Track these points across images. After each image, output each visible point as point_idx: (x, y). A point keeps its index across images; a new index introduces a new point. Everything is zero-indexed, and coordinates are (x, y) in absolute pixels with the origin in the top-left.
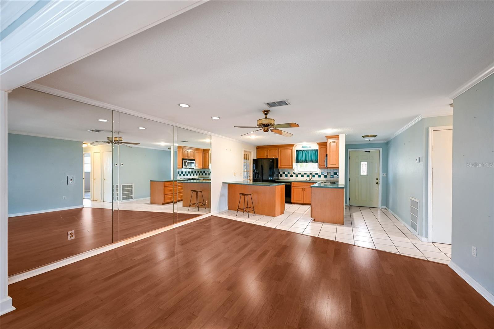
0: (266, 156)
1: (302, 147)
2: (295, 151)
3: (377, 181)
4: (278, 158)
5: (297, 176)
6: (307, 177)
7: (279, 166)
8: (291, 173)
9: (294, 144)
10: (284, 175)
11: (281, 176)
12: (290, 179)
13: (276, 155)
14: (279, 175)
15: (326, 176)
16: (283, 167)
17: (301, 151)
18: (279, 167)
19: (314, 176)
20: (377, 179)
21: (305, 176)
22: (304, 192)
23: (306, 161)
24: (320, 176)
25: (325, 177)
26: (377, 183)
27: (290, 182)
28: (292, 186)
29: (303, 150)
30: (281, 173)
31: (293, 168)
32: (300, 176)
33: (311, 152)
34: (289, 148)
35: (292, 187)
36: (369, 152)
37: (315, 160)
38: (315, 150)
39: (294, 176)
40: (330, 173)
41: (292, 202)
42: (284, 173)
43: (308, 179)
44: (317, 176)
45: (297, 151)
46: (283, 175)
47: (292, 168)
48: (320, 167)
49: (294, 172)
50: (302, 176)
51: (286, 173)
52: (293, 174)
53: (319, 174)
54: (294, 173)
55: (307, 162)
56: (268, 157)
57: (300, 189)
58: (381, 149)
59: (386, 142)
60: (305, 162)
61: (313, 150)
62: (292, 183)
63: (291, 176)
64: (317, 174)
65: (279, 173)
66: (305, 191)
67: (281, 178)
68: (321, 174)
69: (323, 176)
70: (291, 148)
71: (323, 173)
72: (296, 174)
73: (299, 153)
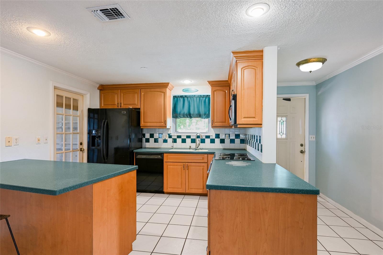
0: (118, 103)
1: (184, 90)
2: (170, 97)
3: (302, 148)
4: (140, 109)
5: (175, 141)
6: (192, 142)
7: (142, 124)
8: (165, 136)
9: (168, 83)
10: (152, 140)
11: (147, 141)
12: (162, 147)
13: (136, 103)
14: (144, 140)
15: (222, 141)
16: (149, 124)
17: (182, 97)
18: (141, 125)
19: (203, 141)
20: (302, 145)
22: (187, 171)
23: (190, 116)
24: (213, 141)
25: (221, 143)
26: (302, 152)
27: (162, 154)
28: (165, 160)
29: (185, 96)
30: (147, 136)
31: (167, 127)
32: (179, 140)
33: (198, 99)
34: (158, 90)
35: (165, 163)
36: (289, 100)
37: (205, 114)
38: (204, 96)
39: (170, 140)
40: (229, 135)
41: (165, 190)
42: (152, 136)
43: (193, 145)
44: (208, 141)
45: (175, 97)
46: (150, 139)
47: (166, 126)
48: (214, 125)
49: (169, 134)
50: (184, 141)
51: (156, 136)
52: (167, 138)
53: (211, 138)
54: (170, 137)
55: (191, 117)
56: (121, 106)
57: (179, 167)
58: (307, 96)
59: (314, 84)
60: (188, 117)
61: (201, 96)
62: (165, 155)
63: (165, 141)
64: (208, 137)
65: (144, 135)
66: (188, 169)
67: (147, 145)
68: (214, 138)
69: (217, 141)
70: (163, 90)
71: (218, 136)
72: (173, 137)
73: (177, 101)
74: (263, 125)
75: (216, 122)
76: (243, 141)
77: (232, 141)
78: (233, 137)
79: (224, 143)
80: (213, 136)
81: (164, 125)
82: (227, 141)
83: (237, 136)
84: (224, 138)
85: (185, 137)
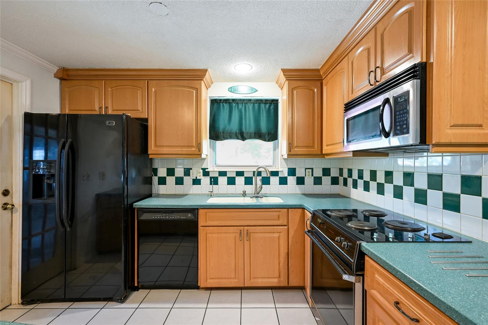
0: (101, 108)
1: (231, 90)
2: (206, 100)
4: (146, 120)
5: (214, 181)
6: (246, 184)
7: (152, 149)
8: (197, 173)
10: (171, 180)
11: (162, 181)
12: (191, 192)
13: (140, 108)
14: (155, 180)
15: (300, 181)
16: (165, 150)
17: (226, 101)
18: (150, 152)
19: (266, 181)
21: (240, 180)
23: (242, 136)
24: (283, 181)
25: (298, 183)
27: (194, 210)
28: (201, 223)
29: (233, 100)
30: (162, 172)
31: (203, 156)
32: (223, 180)
33: (256, 105)
34: (185, 83)
35: (200, 229)
37: (269, 134)
38: (266, 100)
39: (206, 181)
40: (312, 169)
41: (201, 284)
42: (171, 172)
43: (250, 189)
44: (274, 180)
45: (214, 102)
46: (168, 178)
47: (201, 155)
49: (204, 170)
50: (231, 181)
51: (179, 172)
52: (200, 176)
53: (280, 175)
54: (206, 173)
55: (243, 139)
57: (231, 235)
60: (238, 139)
61: (261, 100)
62: (201, 212)
63: (196, 182)
64: (275, 174)
65: (155, 171)
66: (249, 240)
67: (162, 189)
68: (286, 175)
69: (292, 180)
70: (195, 84)
71: (292, 172)
72: (211, 175)
73: (219, 108)
75: (297, 147)
76: (335, 181)
77: (318, 181)
78: (318, 173)
79: (303, 184)
80: (284, 172)
81: (197, 152)
82: (309, 180)
83: (326, 172)
84: (304, 176)
85: (217, 175)
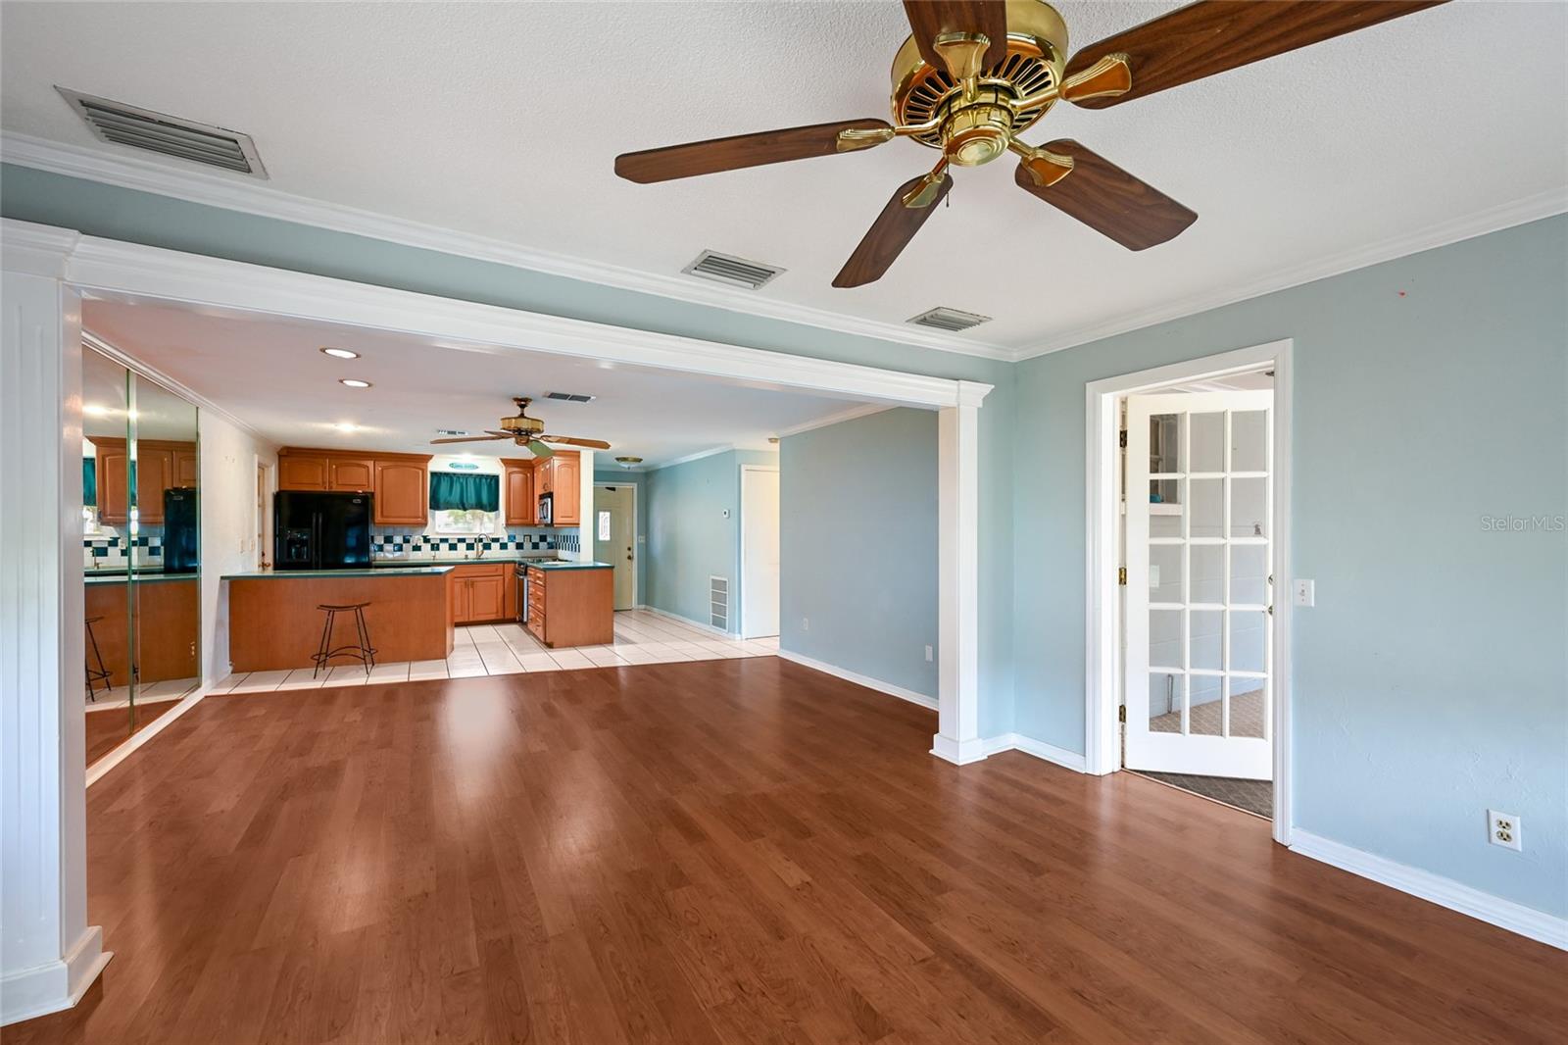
0: (324, 483)
1: (452, 465)
2: (427, 474)
3: (630, 553)
5: (436, 547)
6: (468, 549)
7: (378, 519)
8: (417, 539)
9: (430, 456)
10: (388, 547)
11: (381, 548)
12: (410, 557)
13: (365, 483)
14: (372, 546)
15: (519, 546)
16: (391, 520)
17: (447, 474)
18: (371, 521)
19: (487, 547)
20: (629, 549)
21: (462, 547)
22: (471, 589)
23: (463, 506)
24: (504, 546)
25: (517, 548)
26: (629, 558)
29: (454, 474)
30: (379, 540)
31: (427, 525)
32: (444, 547)
33: (478, 480)
34: (412, 464)
36: (613, 489)
37: (490, 505)
38: (487, 475)
39: (426, 547)
40: (531, 537)
42: (388, 540)
43: (472, 554)
44: (495, 546)
45: (434, 475)
46: (386, 545)
47: (423, 525)
48: (506, 522)
49: (425, 537)
50: (453, 547)
51: (398, 540)
52: (421, 543)
53: (501, 541)
54: (426, 540)
55: (465, 509)
56: (331, 488)
58: (635, 486)
59: (643, 471)
60: (459, 509)
61: (482, 475)
63: (417, 548)
64: (496, 540)
65: (372, 540)
66: (473, 587)
67: (380, 556)
68: (506, 541)
69: (511, 546)
70: (422, 465)
71: (512, 538)
72: (432, 542)
73: (439, 482)
74: (581, 526)
75: (514, 518)
76: (551, 546)
77: (535, 546)
78: (536, 539)
79: (522, 548)
80: (504, 539)
81: (423, 521)
82: (528, 546)
83: (543, 538)
84: (523, 542)
85: (456, 542)
